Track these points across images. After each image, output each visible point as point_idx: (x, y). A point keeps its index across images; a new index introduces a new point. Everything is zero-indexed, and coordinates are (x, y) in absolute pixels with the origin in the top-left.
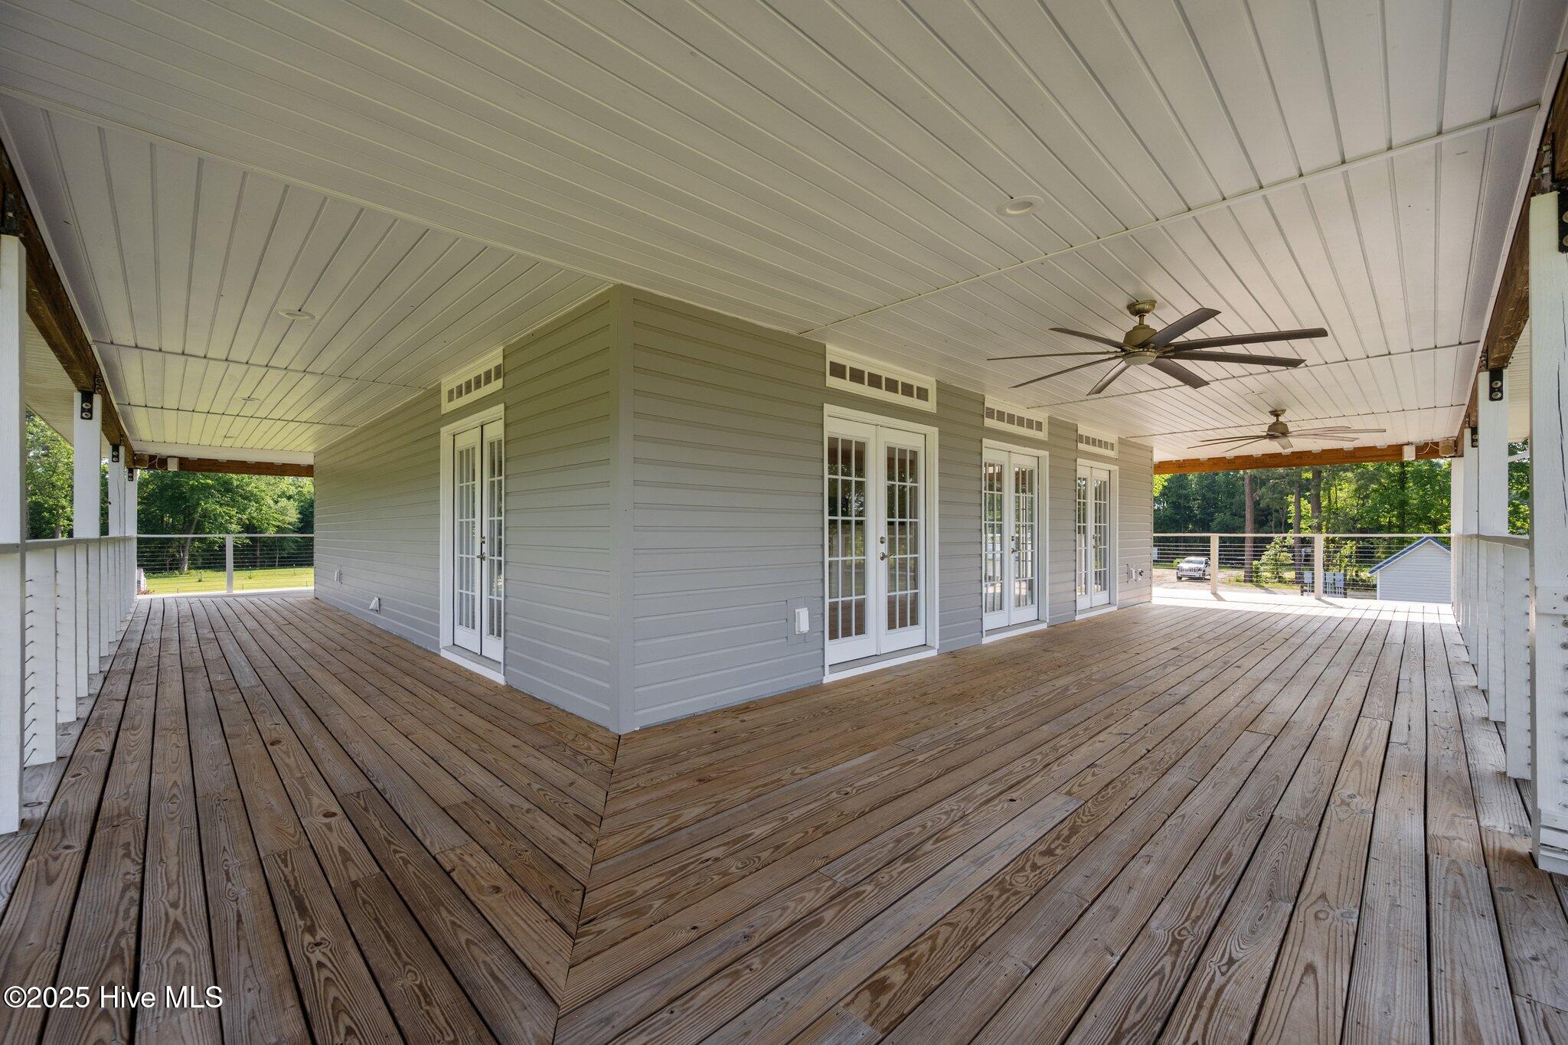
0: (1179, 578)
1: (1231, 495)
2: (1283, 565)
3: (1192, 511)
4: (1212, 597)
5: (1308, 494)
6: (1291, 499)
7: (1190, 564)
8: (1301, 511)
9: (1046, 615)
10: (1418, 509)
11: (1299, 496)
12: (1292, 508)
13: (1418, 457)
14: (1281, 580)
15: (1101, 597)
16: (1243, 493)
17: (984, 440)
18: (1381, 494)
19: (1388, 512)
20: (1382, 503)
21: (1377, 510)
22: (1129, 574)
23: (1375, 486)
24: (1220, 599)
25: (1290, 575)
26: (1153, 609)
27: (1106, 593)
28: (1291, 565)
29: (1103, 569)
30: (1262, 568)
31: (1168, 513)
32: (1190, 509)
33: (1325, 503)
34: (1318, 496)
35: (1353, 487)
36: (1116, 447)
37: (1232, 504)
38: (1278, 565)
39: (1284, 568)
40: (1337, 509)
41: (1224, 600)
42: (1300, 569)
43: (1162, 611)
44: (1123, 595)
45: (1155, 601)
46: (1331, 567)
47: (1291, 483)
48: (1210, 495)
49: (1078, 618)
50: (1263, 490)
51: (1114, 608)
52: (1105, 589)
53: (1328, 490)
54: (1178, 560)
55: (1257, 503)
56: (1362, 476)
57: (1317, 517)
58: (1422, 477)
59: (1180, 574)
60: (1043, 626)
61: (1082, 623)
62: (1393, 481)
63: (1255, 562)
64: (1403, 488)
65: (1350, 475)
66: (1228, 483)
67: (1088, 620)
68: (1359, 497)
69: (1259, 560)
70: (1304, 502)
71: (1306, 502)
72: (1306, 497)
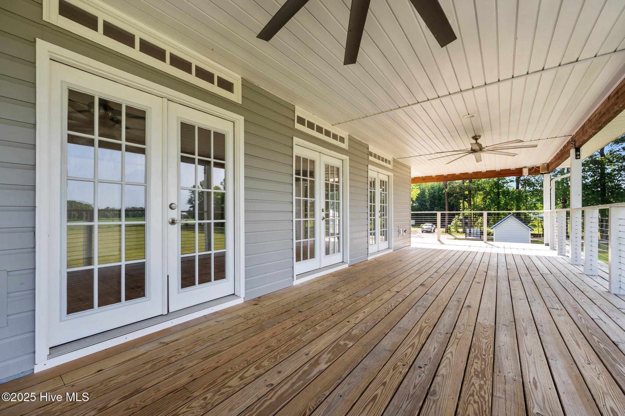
0: (422, 232)
1: (440, 200)
2: (459, 226)
3: (427, 206)
4: (439, 243)
5: (467, 199)
6: (461, 201)
7: (427, 226)
8: (464, 206)
9: (348, 259)
10: (504, 205)
11: (464, 200)
12: (461, 205)
13: (529, 174)
14: (458, 232)
15: (385, 245)
16: (444, 199)
17: (294, 137)
18: (492, 200)
19: (494, 206)
20: (492, 203)
21: (490, 205)
22: (399, 232)
23: (489, 197)
24: (442, 243)
25: (461, 230)
26: (411, 250)
27: (387, 242)
28: (462, 226)
29: (385, 229)
30: (451, 227)
31: (418, 207)
32: (426, 206)
33: (472, 203)
34: (470, 200)
35: (482, 197)
36: (392, 162)
37: (440, 204)
38: (457, 226)
39: (459, 227)
40: (477, 205)
41: (444, 244)
42: (465, 228)
43: (415, 251)
44: (396, 242)
45: (413, 245)
46: (475, 227)
47: (461, 195)
48: (433, 200)
49: (370, 258)
50: (452, 198)
51: (391, 251)
52: (386, 240)
53: (473, 198)
54: (422, 225)
55: (449, 203)
56: (485, 193)
57: (470, 208)
58: (505, 193)
59: (423, 230)
60: (346, 266)
61: (371, 262)
62: (495, 195)
63: (449, 225)
64: (499, 197)
65: (481, 192)
66: (439, 196)
67: (375, 259)
68: (484, 201)
69: (450, 224)
70: (465, 203)
71: (466, 202)
72: (466, 201)
